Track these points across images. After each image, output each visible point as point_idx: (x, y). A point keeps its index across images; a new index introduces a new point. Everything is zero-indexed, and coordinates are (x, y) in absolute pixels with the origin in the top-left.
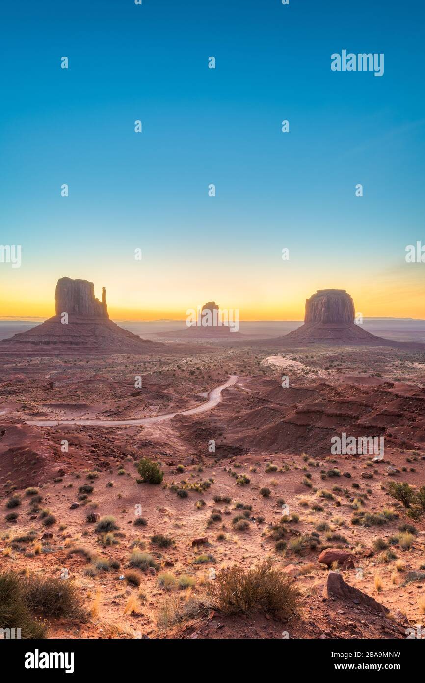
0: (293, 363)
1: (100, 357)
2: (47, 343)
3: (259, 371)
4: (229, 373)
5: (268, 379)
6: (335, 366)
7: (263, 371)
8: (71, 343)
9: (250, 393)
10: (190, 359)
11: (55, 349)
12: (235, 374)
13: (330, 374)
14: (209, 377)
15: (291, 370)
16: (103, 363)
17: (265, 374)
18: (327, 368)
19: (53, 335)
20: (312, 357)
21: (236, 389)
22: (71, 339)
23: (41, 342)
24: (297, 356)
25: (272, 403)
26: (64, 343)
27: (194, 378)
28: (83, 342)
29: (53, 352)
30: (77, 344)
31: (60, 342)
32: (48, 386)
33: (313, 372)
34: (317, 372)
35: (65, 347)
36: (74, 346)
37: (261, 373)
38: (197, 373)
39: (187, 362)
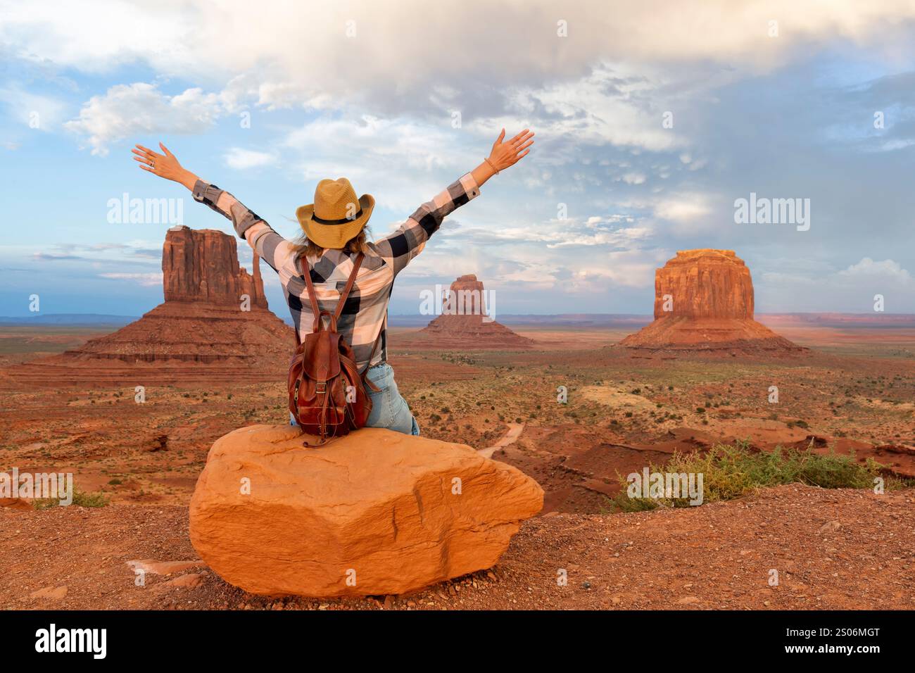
0: (632, 400)
1: (253, 386)
2: (151, 358)
3: (567, 414)
4: (507, 419)
5: (583, 432)
6: (716, 406)
7: (574, 416)
8: (196, 358)
9: (548, 459)
10: (430, 391)
11: (164, 371)
12: (519, 421)
13: (705, 423)
14: (468, 427)
15: (629, 415)
16: (261, 398)
17: (578, 422)
18: (700, 411)
19: (161, 343)
20: (671, 388)
21: (520, 451)
22: (195, 351)
23: (137, 356)
24: (641, 386)
25: (590, 477)
26: (184, 358)
27: (438, 428)
28: (219, 357)
29: (160, 378)
30: (206, 359)
31: (176, 357)
32: (157, 444)
33: (673, 417)
34: (680, 418)
35: (184, 366)
36: (201, 365)
37: (571, 421)
38: (445, 418)
39: (423, 398)
